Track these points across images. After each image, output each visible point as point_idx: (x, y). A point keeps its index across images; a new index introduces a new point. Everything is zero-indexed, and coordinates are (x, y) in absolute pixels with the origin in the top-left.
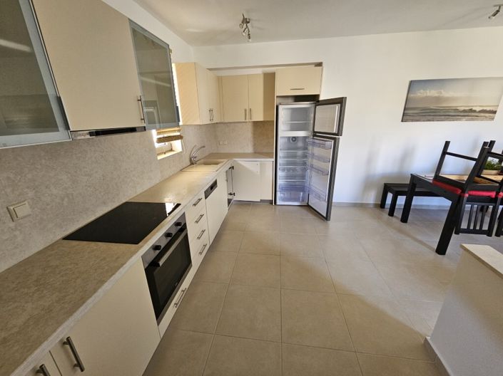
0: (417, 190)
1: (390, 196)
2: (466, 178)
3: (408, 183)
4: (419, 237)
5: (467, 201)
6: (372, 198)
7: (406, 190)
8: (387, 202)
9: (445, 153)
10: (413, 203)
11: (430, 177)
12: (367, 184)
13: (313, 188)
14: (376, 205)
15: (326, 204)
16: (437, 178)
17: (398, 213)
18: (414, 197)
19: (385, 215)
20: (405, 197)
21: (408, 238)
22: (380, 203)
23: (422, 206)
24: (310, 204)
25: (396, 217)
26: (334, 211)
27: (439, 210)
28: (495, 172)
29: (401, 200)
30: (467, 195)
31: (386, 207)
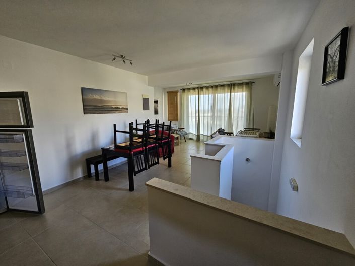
0: (108, 157)
1: (92, 167)
2: (128, 143)
3: (101, 154)
4: (119, 187)
5: (134, 155)
6: (79, 173)
7: (101, 159)
8: (92, 172)
9: (115, 131)
10: (108, 166)
11: (112, 147)
12: (73, 163)
13: (10, 188)
14: (84, 178)
15: (35, 198)
16: (116, 146)
17: (102, 177)
18: (108, 162)
19: (94, 182)
20: (102, 164)
21: (113, 191)
22: (87, 174)
23: (112, 166)
24: (10, 207)
25: (101, 180)
26: (47, 201)
27: (123, 164)
28: (137, 138)
29: (101, 167)
30: (133, 153)
31: (92, 175)
